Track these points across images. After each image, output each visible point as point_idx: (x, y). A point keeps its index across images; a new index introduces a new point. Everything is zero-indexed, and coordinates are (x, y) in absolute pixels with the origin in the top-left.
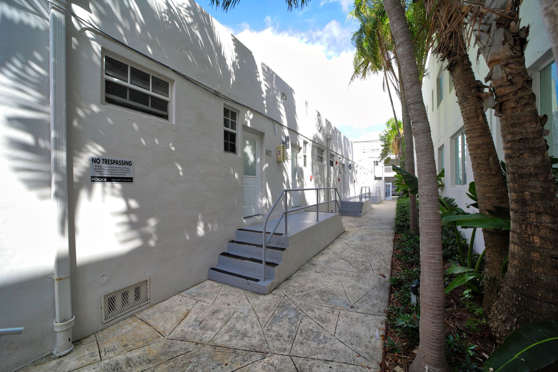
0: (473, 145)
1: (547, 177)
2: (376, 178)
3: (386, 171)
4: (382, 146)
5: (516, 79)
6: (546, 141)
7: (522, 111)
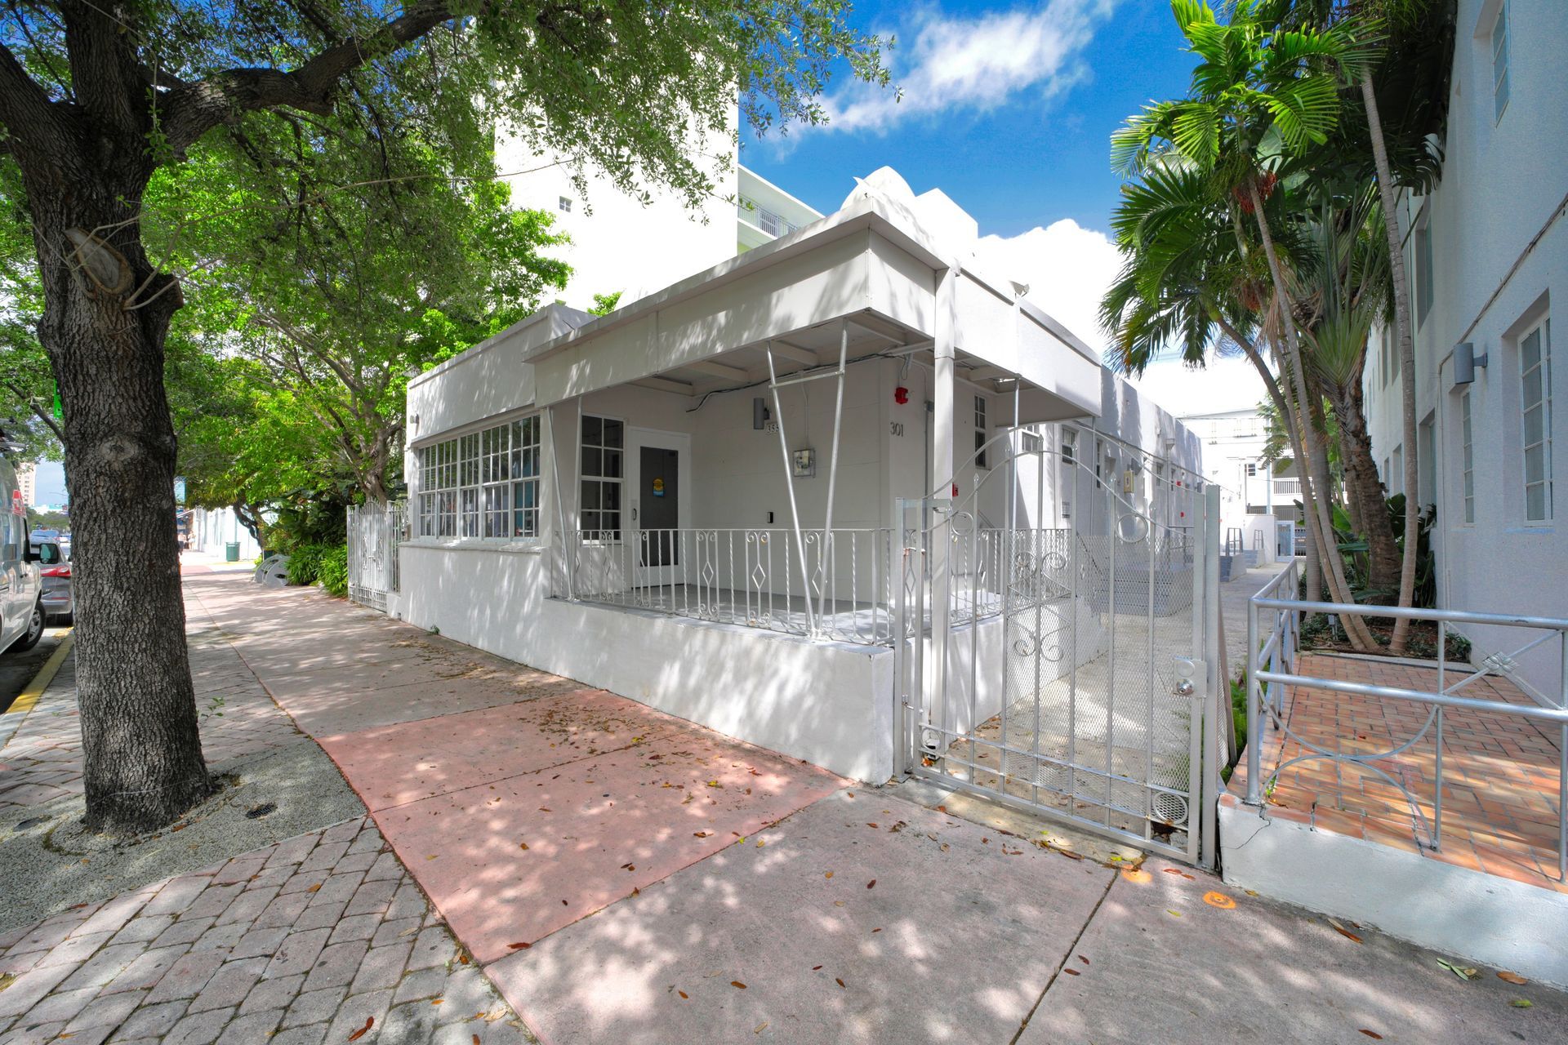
2: (1251, 510)
3: (1279, 489)
4: (1267, 429)
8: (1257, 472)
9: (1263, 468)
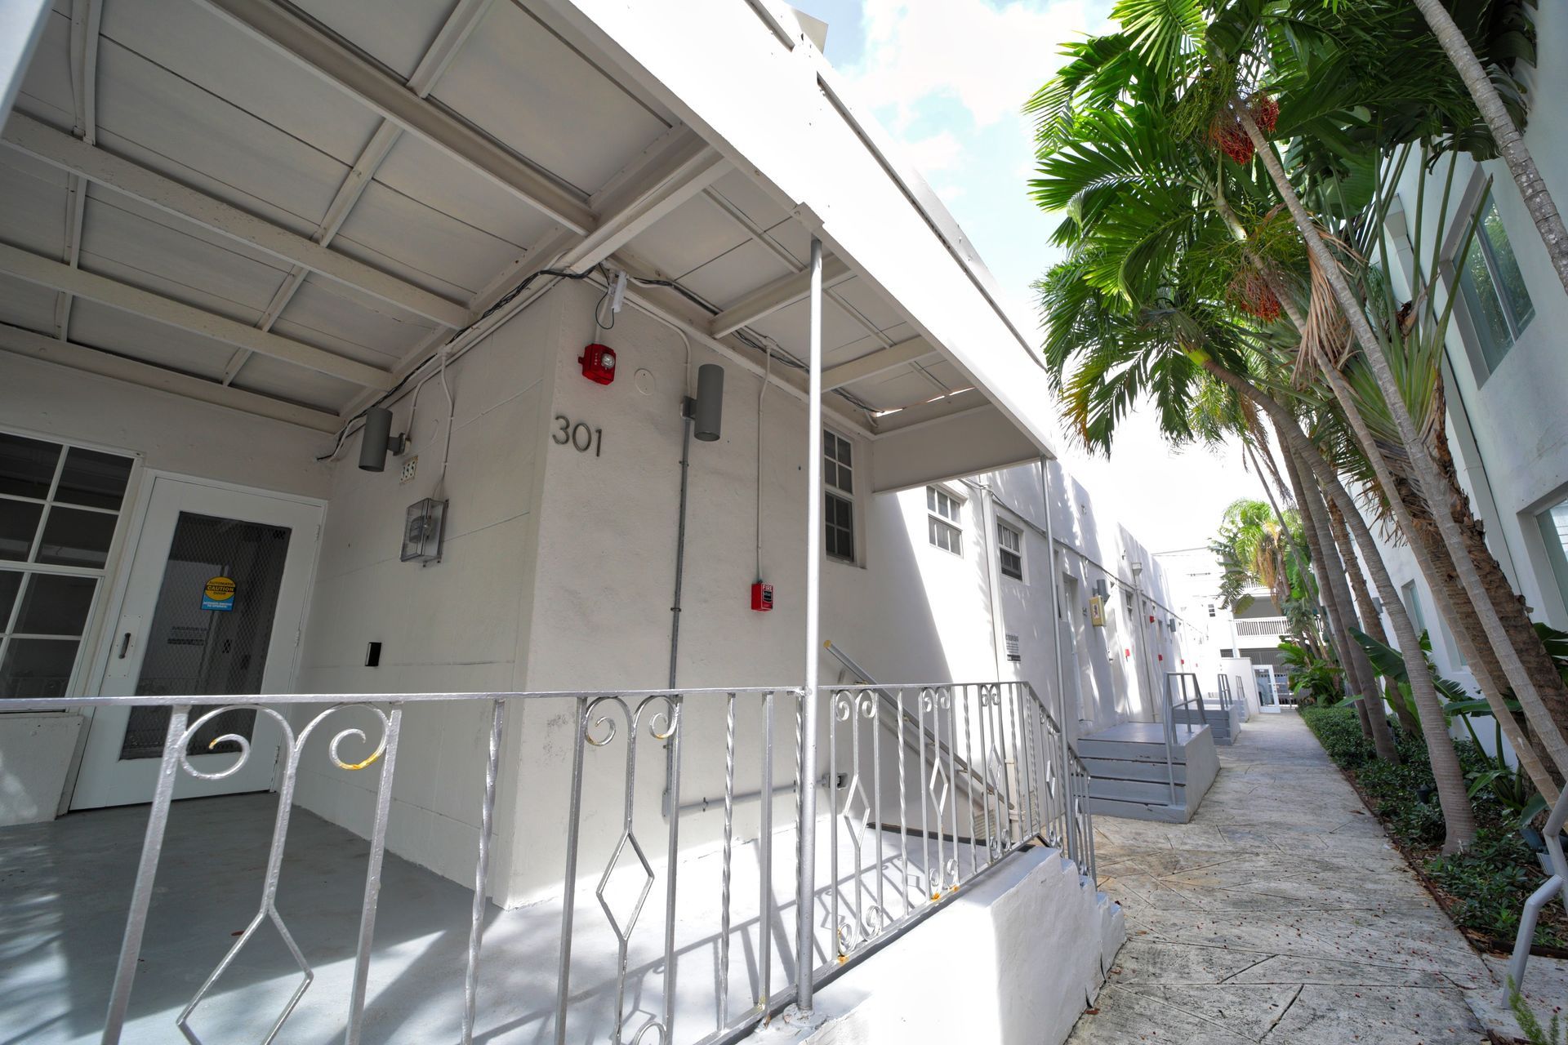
0: (1461, 613)
1: (1538, 653)
2: (1222, 653)
3: (1244, 631)
4: (1218, 565)
5: (1483, 564)
6: (1528, 618)
7: (1496, 592)
8: (1217, 612)
9: (1224, 607)
